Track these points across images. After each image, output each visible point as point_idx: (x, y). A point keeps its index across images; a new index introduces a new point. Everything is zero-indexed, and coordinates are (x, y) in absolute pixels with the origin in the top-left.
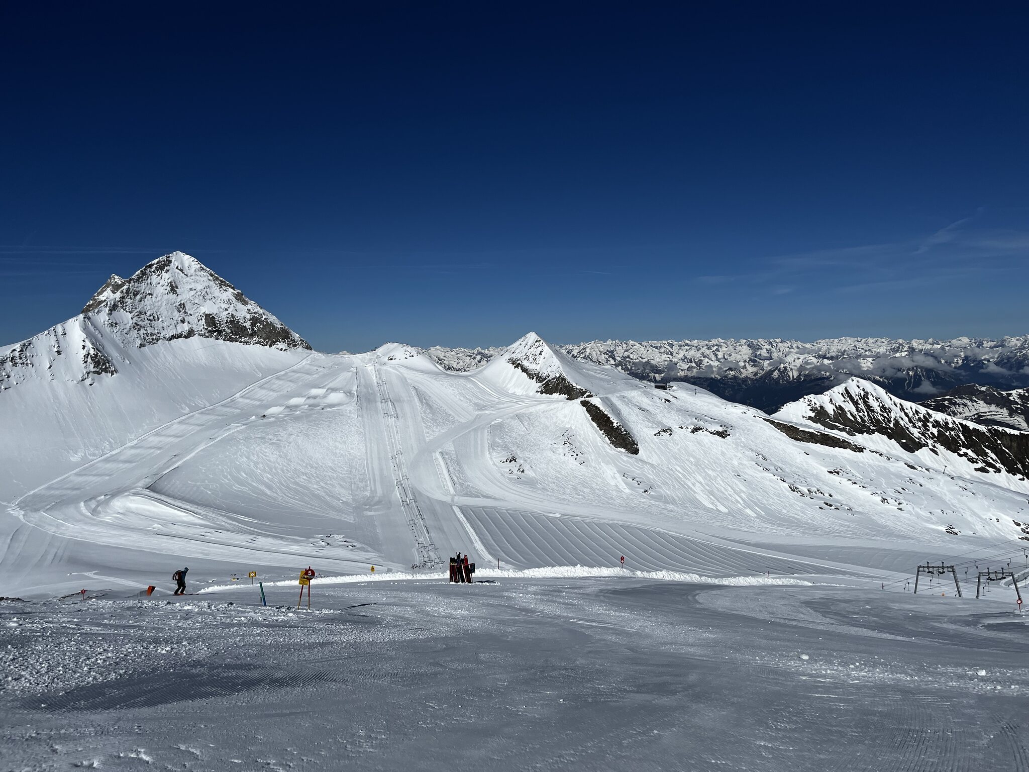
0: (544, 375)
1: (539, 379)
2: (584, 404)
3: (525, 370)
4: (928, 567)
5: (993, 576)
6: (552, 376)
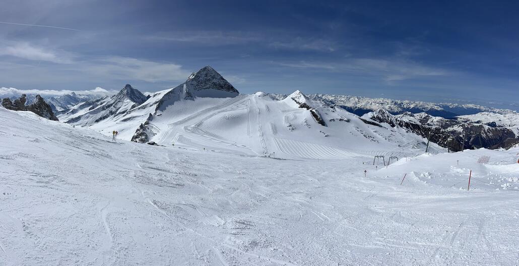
1: (299, 104)
2: (311, 111)
3: (295, 101)
6: (303, 103)
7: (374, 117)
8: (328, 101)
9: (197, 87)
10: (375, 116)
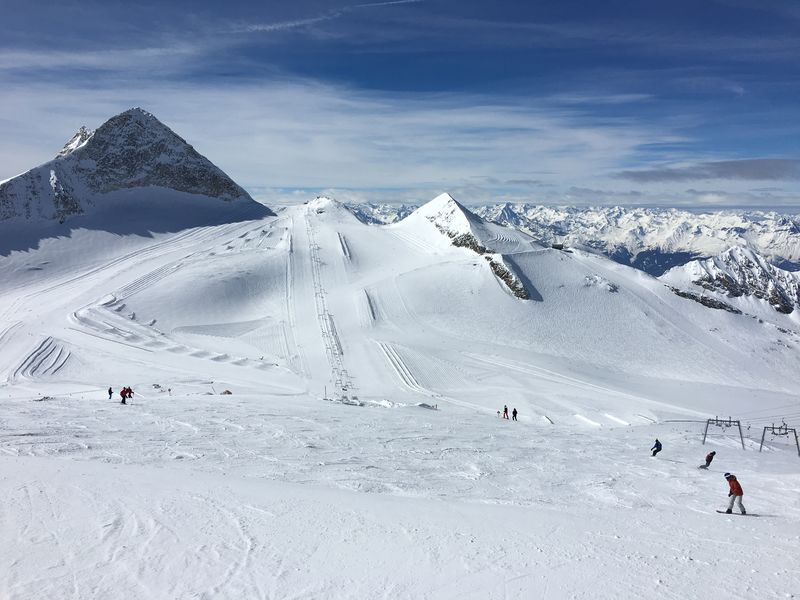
0: (454, 233)
1: (450, 235)
3: (438, 227)
4: (717, 421)
5: (776, 431)
6: (461, 233)
7: (710, 279)
8: (543, 227)
9: (99, 179)
10: (714, 273)
